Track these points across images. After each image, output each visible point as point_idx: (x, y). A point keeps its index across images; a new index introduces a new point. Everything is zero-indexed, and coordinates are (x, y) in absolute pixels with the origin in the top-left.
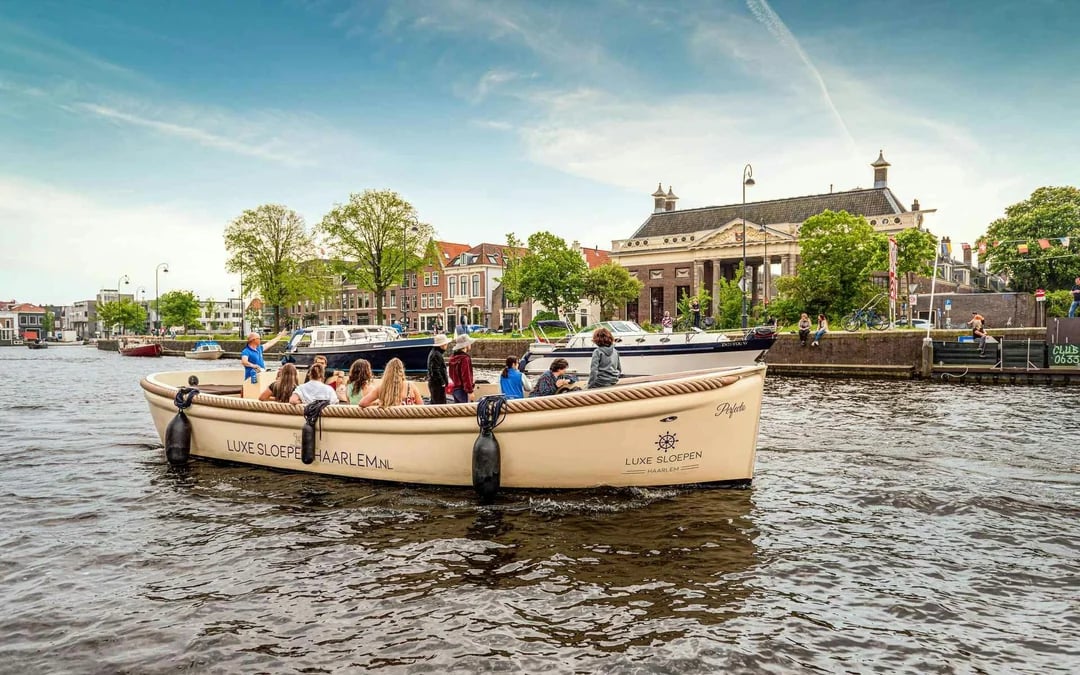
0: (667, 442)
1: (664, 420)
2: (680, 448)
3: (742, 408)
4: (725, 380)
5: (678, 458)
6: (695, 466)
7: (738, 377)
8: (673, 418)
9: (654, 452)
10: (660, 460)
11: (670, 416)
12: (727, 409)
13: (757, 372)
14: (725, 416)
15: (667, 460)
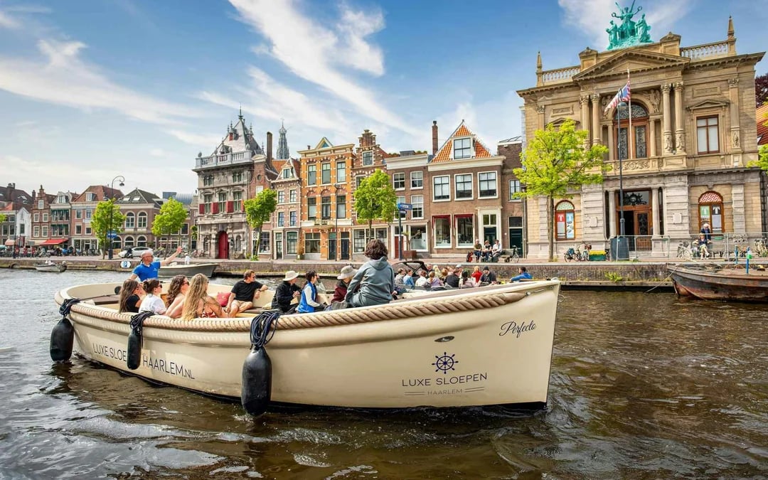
0: (445, 363)
1: (440, 340)
2: (460, 370)
3: (532, 326)
4: (507, 296)
5: (460, 380)
6: (481, 389)
7: (525, 294)
8: (451, 338)
9: (432, 373)
10: (439, 381)
11: (445, 336)
12: (514, 329)
13: (550, 288)
14: (511, 335)
15: (447, 381)
